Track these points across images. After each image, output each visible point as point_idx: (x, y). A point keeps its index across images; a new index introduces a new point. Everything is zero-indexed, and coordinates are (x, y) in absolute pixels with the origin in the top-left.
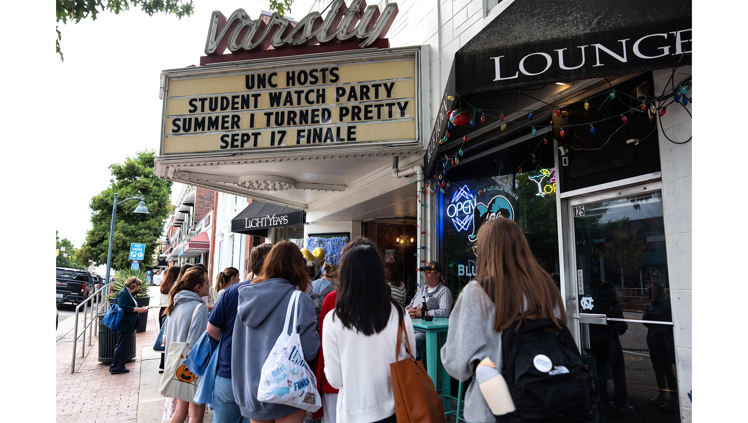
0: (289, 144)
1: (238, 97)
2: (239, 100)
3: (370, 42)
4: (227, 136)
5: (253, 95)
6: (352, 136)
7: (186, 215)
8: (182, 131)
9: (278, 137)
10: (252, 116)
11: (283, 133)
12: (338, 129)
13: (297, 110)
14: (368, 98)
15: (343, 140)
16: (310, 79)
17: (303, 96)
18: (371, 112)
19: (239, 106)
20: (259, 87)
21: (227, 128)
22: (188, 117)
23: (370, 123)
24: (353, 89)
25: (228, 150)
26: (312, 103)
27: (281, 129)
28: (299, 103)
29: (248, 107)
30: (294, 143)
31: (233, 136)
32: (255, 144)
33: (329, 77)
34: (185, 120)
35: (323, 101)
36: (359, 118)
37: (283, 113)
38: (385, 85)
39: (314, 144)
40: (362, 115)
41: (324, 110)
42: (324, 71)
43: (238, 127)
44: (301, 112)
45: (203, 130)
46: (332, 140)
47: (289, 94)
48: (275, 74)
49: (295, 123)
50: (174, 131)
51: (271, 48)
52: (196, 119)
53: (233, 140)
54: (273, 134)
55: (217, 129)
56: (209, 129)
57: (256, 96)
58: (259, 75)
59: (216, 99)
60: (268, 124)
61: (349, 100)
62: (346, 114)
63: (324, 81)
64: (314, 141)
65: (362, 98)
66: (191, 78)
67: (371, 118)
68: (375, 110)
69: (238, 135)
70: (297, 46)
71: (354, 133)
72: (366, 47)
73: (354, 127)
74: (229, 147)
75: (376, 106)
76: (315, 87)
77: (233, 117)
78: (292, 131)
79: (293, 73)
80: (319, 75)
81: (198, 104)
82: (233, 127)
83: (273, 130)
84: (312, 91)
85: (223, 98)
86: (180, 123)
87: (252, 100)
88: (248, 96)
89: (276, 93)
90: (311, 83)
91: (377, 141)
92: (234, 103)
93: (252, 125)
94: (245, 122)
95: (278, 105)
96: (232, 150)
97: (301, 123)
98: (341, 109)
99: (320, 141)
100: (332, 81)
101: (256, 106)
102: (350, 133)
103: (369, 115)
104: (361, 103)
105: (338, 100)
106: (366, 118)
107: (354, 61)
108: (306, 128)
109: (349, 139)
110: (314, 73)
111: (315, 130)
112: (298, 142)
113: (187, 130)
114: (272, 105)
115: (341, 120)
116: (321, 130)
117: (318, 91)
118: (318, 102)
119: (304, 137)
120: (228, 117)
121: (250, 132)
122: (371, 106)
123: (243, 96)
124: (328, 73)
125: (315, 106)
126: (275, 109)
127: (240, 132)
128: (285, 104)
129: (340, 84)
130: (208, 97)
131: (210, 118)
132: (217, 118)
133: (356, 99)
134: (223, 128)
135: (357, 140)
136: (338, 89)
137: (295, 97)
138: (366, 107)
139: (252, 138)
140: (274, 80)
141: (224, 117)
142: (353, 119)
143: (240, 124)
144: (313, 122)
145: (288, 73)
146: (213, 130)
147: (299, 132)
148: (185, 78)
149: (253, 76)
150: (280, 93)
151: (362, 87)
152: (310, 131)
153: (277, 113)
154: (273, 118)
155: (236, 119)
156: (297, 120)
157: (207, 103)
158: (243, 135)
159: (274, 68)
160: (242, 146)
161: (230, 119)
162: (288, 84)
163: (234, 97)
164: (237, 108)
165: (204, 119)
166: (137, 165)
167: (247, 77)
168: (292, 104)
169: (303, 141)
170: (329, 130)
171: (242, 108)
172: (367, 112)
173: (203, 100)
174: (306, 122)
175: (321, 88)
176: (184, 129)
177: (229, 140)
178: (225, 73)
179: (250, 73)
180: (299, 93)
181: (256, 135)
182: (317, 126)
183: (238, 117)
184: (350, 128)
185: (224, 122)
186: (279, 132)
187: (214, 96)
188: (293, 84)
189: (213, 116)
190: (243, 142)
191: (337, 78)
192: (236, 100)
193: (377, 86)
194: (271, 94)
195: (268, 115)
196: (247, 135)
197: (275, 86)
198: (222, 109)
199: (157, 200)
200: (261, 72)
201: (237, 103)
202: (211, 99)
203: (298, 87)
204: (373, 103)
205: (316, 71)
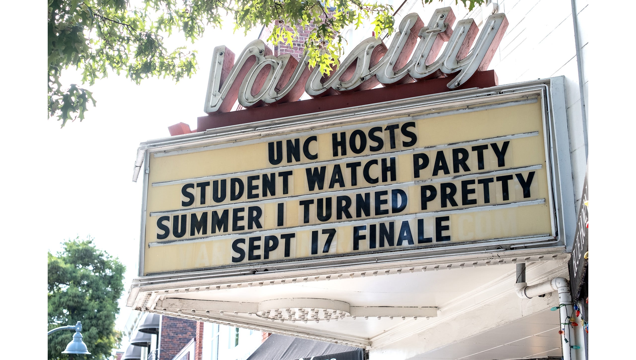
0: (341, 251)
1: (257, 178)
2: (259, 183)
3: (463, 78)
4: (243, 241)
5: (280, 174)
6: (444, 233)
7: (144, 350)
8: (171, 236)
9: (322, 239)
10: (281, 207)
11: (332, 233)
12: (421, 222)
13: (352, 194)
14: (466, 169)
15: (429, 240)
16: (370, 143)
17: (360, 170)
18: (473, 191)
19: (260, 191)
20: (289, 160)
21: (242, 228)
22: (180, 214)
23: (472, 210)
24: (440, 155)
25: (244, 265)
26: (376, 181)
27: (327, 226)
28: (354, 182)
29: (273, 193)
30: (349, 248)
31: (252, 240)
32: (287, 253)
33: (401, 138)
34: (176, 218)
35: (394, 178)
36: (454, 203)
37: (329, 200)
38: (494, 146)
39: (382, 248)
40: (458, 197)
41: (395, 192)
42: (391, 128)
43: (259, 226)
44: (359, 196)
45: (205, 232)
46: (411, 242)
47: (337, 168)
48: (314, 138)
49: (349, 216)
50: (159, 237)
51: (305, 97)
52: (194, 216)
53: (252, 248)
54: (315, 235)
55: (226, 230)
56: (213, 231)
57: (286, 175)
58: (289, 142)
59: (224, 182)
60: (306, 220)
61: (435, 173)
62: (432, 197)
63: (393, 146)
64: (382, 245)
65: (456, 170)
66: (184, 152)
67: (474, 202)
68: (479, 188)
69: (259, 239)
70: (347, 93)
71: (447, 228)
72: (460, 87)
73: (447, 219)
74: (246, 260)
75: (480, 181)
76: (378, 156)
77: (251, 209)
78: (344, 229)
79: (343, 135)
80: (384, 135)
81: (196, 192)
82: (250, 227)
83: (315, 228)
84: (375, 162)
85: (234, 181)
86: (169, 224)
87: (279, 181)
88: (273, 175)
89: (316, 169)
90: (373, 149)
91: (486, 241)
92: (251, 188)
93: (280, 222)
94: (269, 218)
95: (321, 188)
96: (250, 264)
97: (359, 215)
98: (424, 189)
99: (391, 243)
100: (406, 144)
101: (286, 190)
102: (439, 228)
103: (471, 197)
104: (455, 177)
105: (417, 175)
106: (466, 201)
107: (439, 111)
108: (367, 222)
109: (439, 238)
110: (377, 134)
111: (382, 225)
112: (356, 246)
113: (179, 235)
114: (311, 188)
115: (424, 207)
116: (392, 225)
117: (384, 161)
118: (385, 179)
119: (364, 237)
120: (242, 210)
121: (278, 233)
122: (472, 182)
123: (265, 176)
124: (398, 131)
125: (380, 187)
126: (316, 195)
127: (263, 234)
128: (331, 186)
129: (418, 148)
130: (211, 179)
131: (215, 214)
132: (226, 212)
133: (447, 172)
134: (235, 228)
135: (453, 240)
136: (416, 157)
137: (347, 173)
138: (465, 184)
139: (282, 242)
140: (313, 148)
141: (236, 211)
142: (444, 205)
143: (261, 220)
144: (378, 212)
145: (335, 136)
146: (219, 233)
147: (356, 230)
148: (175, 153)
149: (279, 144)
150: (324, 169)
151: (456, 152)
152: (373, 228)
153: (320, 201)
154: (313, 208)
155: (255, 213)
156: (353, 210)
157: (209, 190)
158: (268, 239)
159: (312, 128)
160: (266, 257)
161: (245, 214)
162: (335, 154)
163: (251, 179)
164: (257, 196)
165: (205, 215)
166: (62, 265)
167: (271, 145)
168: (342, 185)
169: (364, 245)
170: (405, 225)
171: (265, 194)
172: (466, 192)
173: (203, 186)
174: (368, 214)
175: (388, 157)
176: (176, 234)
177: (245, 247)
178: (236, 141)
179: (274, 139)
180: (353, 166)
181: (288, 237)
182: (386, 220)
183: (259, 210)
184: (439, 220)
185: (236, 219)
186: (324, 232)
187: (219, 178)
188: (344, 153)
189: (220, 209)
190: (268, 250)
191: (414, 139)
192: (255, 183)
193: (480, 149)
194: (308, 171)
195: (306, 204)
196: (274, 238)
197: (315, 157)
198: (234, 197)
199: (97, 326)
200: (293, 137)
201: (257, 187)
202: (215, 183)
203: (351, 157)
204: (476, 177)
205: (379, 129)
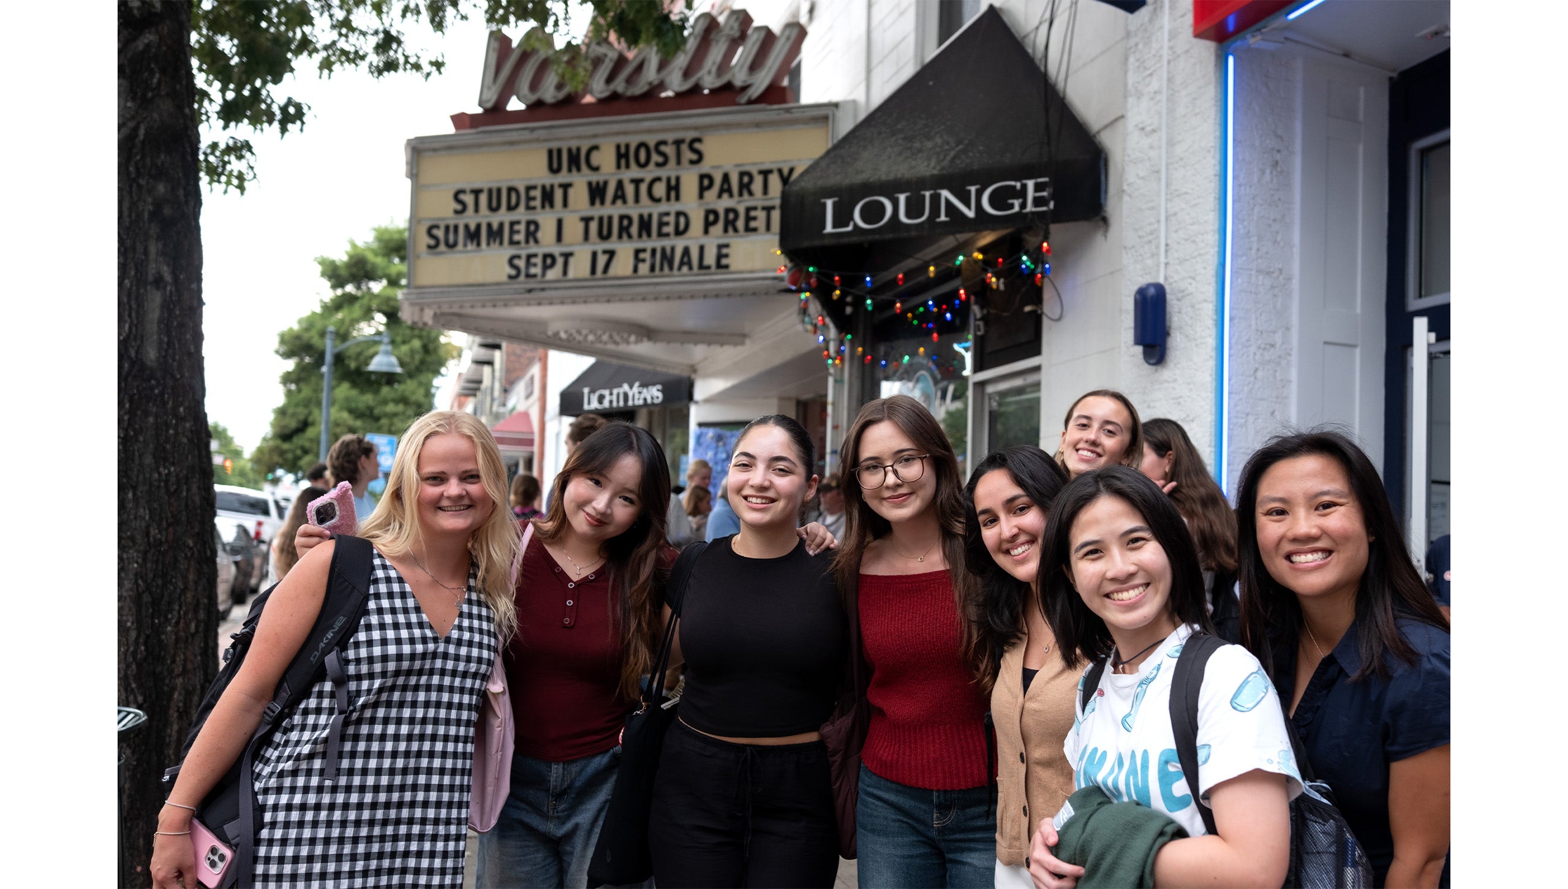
0: (620, 274)
1: (534, 187)
2: (537, 193)
3: (756, 91)
4: (518, 257)
5: (561, 186)
6: (724, 261)
8: (442, 247)
9: (602, 260)
10: (560, 223)
11: (611, 254)
12: (702, 249)
13: (634, 212)
14: (751, 193)
15: (708, 267)
16: (656, 158)
17: (643, 188)
18: (755, 218)
19: (537, 203)
20: (570, 170)
21: (518, 243)
22: (452, 223)
23: (753, 238)
24: (726, 178)
25: (520, 283)
26: (658, 200)
27: (607, 246)
28: (637, 200)
29: (552, 206)
30: (629, 270)
31: (529, 257)
32: (565, 272)
33: (688, 155)
34: (447, 228)
35: (677, 198)
36: (736, 230)
37: (610, 218)
38: (780, 171)
39: (661, 273)
40: (740, 224)
41: (679, 214)
42: (678, 143)
43: (536, 241)
44: (641, 217)
45: (478, 244)
46: (691, 268)
47: (620, 185)
48: (595, 148)
49: (630, 236)
50: (430, 247)
51: (588, 99)
52: (467, 227)
53: (528, 263)
54: (594, 255)
55: (501, 243)
56: (488, 244)
57: (566, 187)
58: (570, 150)
59: (499, 190)
60: (586, 237)
61: (720, 196)
62: (716, 221)
63: (679, 162)
64: (662, 269)
65: (741, 194)
66: (455, 152)
67: (755, 230)
68: (761, 215)
69: (535, 255)
70: (634, 99)
71: (726, 256)
72: (750, 102)
73: (727, 246)
74: (522, 278)
75: (764, 208)
76: (663, 173)
77: (529, 223)
78: (625, 251)
79: (627, 146)
80: (669, 150)
81: (469, 199)
82: (527, 242)
83: (594, 248)
84: (658, 179)
85: (510, 190)
86: (440, 233)
87: (558, 194)
88: (552, 187)
89: (598, 183)
90: (658, 165)
91: (764, 271)
92: (529, 199)
93: (559, 238)
94: (547, 232)
95: (602, 203)
96: (526, 283)
97: (640, 236)
98: (708, 212)
99: (671, 268)
100: (692, 162)
101: (565, 204)
102: (720, 257)
103: (753, 224)
104: (739, 202)
105: (701, 196)
106: (749, 229)
107: (728, 126)
108: (648, 244)
109: (719, 266)
110: (663, 148)
111: (663, 250)
112: (636, 270)
113: (451, 246)
114: (592, 203)
115: (706, 232)
116: (673, 249)
117: (669, 180)
118: (668, 199)
119: (643, 261)
120: (518, 222)
121: (556, 250)
122: (755, 208)
123: (544, 187)
124: (684, 147)
125: (664, 207)
126: (598, 211)
127: (540, 250)
128: (614, 202)
129: (705, 167)
130: (485, 186)
131: (489, 225)
132: (501, 225)
133: (731, 195)
134: (512, 243)
135: (732, 268)
136: (702, 177)
137: (629, 189)
138: (748, 210)
139: (560, 261)
140: (596, 158)
141: (512, 224)
142: (726, 230)
143: (539, 235)
144: (661, 235)
145: (618, 147)
146: (495, 246)
147: (637, 252)
148: (445, 152)
149: (559, 151)
150: (606, 183)
151: (742, 174)
152: (654, 251)
153: (601, 219)
154: (594, 226)
155: (532, 228)
156: (634, 230)
157: (483, 198)
158: (545, 256)
159: (595, 136)
160: (544, 275)
161: (522, 227)
162: (619, 166)
163: (529, 189)
164: (534, 208)
165: (478, 226)
167: (550, 152)
168: (625, 202)
169: (644, 268)
170: (686, 252)
171: (543, 207)
172: (749, 219)
173: (477, 192)
174: (649, 235)
175: (673, 175)
176: (447, 245)
177: (521, 263)
178: (512, 143)
179: (555, 145)
180: (637, 182)
181: (567, 256)
182: (667, 243)
183: (536, 224)
184: (720, 247)
185: (512, 232)
186: (605, 252)
187: (494, 185)
188: (628, 166)
189: (495, 220)
190: (546, 268)
191: (700, 156)
192: (533, 193)
193: (765, 173)
194: (590, 184)
195: (587, 220)
196: (552, 257)
197: (596, 169)
198: (510, 208)
200: (574, 144)
201: (534, 199)
202: (490, 191)
203: (635, 172)
204: (760, 204)
205: (664, 143)
